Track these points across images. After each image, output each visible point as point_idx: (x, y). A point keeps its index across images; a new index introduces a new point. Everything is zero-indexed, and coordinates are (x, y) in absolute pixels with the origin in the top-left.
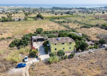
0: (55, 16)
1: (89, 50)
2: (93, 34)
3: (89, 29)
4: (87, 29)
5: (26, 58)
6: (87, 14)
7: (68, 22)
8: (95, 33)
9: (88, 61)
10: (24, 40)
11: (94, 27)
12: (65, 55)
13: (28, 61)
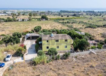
0: (61, 18)
1: (91, 50)
2: (99, 33)
3: (95, 29)
4: (92, 29)
5: (8, 57)
6: (94, 16)
7: (73, 23)
8: (100, 33)
9: (87, 63)
10: (14, 36)
11: (100, 27)
12: (57, 55)
13: (9, 60)
